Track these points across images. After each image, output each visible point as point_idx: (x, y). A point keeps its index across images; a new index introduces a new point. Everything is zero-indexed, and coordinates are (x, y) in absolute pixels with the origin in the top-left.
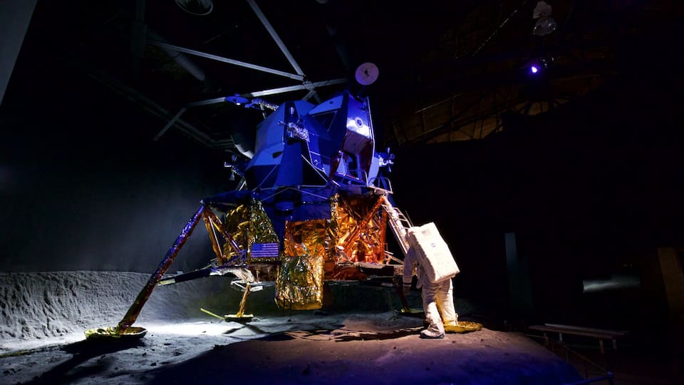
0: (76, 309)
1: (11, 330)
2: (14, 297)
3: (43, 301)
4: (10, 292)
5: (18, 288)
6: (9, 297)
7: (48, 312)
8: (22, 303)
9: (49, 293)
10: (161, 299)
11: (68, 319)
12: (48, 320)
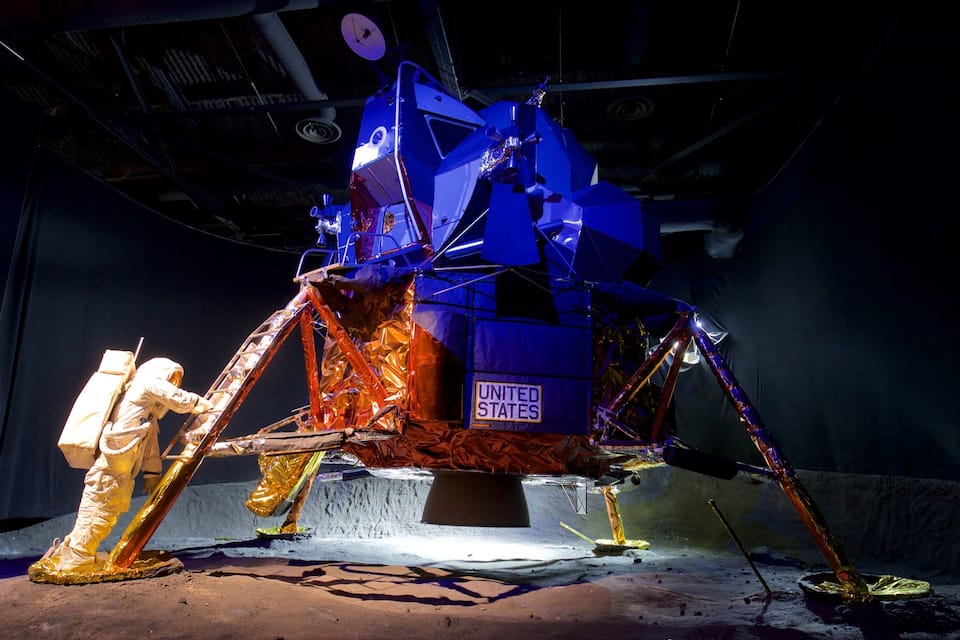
0: (412, 512)
1: (344, 527)
2: (361, 495)
3: (384, 500)
4: (359, 491)
5: (366, 486)
6: (357, 495)
7: (384, 512)
8: (365, 502)
9: (391, 492)
10: (541, 505)
11: (399, 521)
12: (380, 521)
